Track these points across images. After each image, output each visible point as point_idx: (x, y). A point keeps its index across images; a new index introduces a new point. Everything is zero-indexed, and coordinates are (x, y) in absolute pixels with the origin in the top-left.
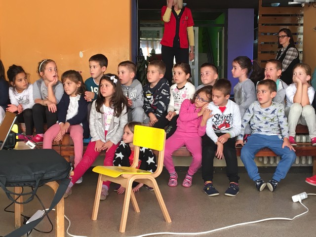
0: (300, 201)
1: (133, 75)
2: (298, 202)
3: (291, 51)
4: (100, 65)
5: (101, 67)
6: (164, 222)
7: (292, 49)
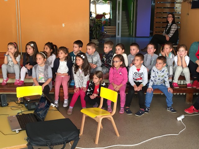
0: (181, 120)
1: (94, 50)
2: (180, 121)
3: (174, 26)
4: (79, 46)
5: (79, 47)
6: (116, 136)
7: (174, 25)
